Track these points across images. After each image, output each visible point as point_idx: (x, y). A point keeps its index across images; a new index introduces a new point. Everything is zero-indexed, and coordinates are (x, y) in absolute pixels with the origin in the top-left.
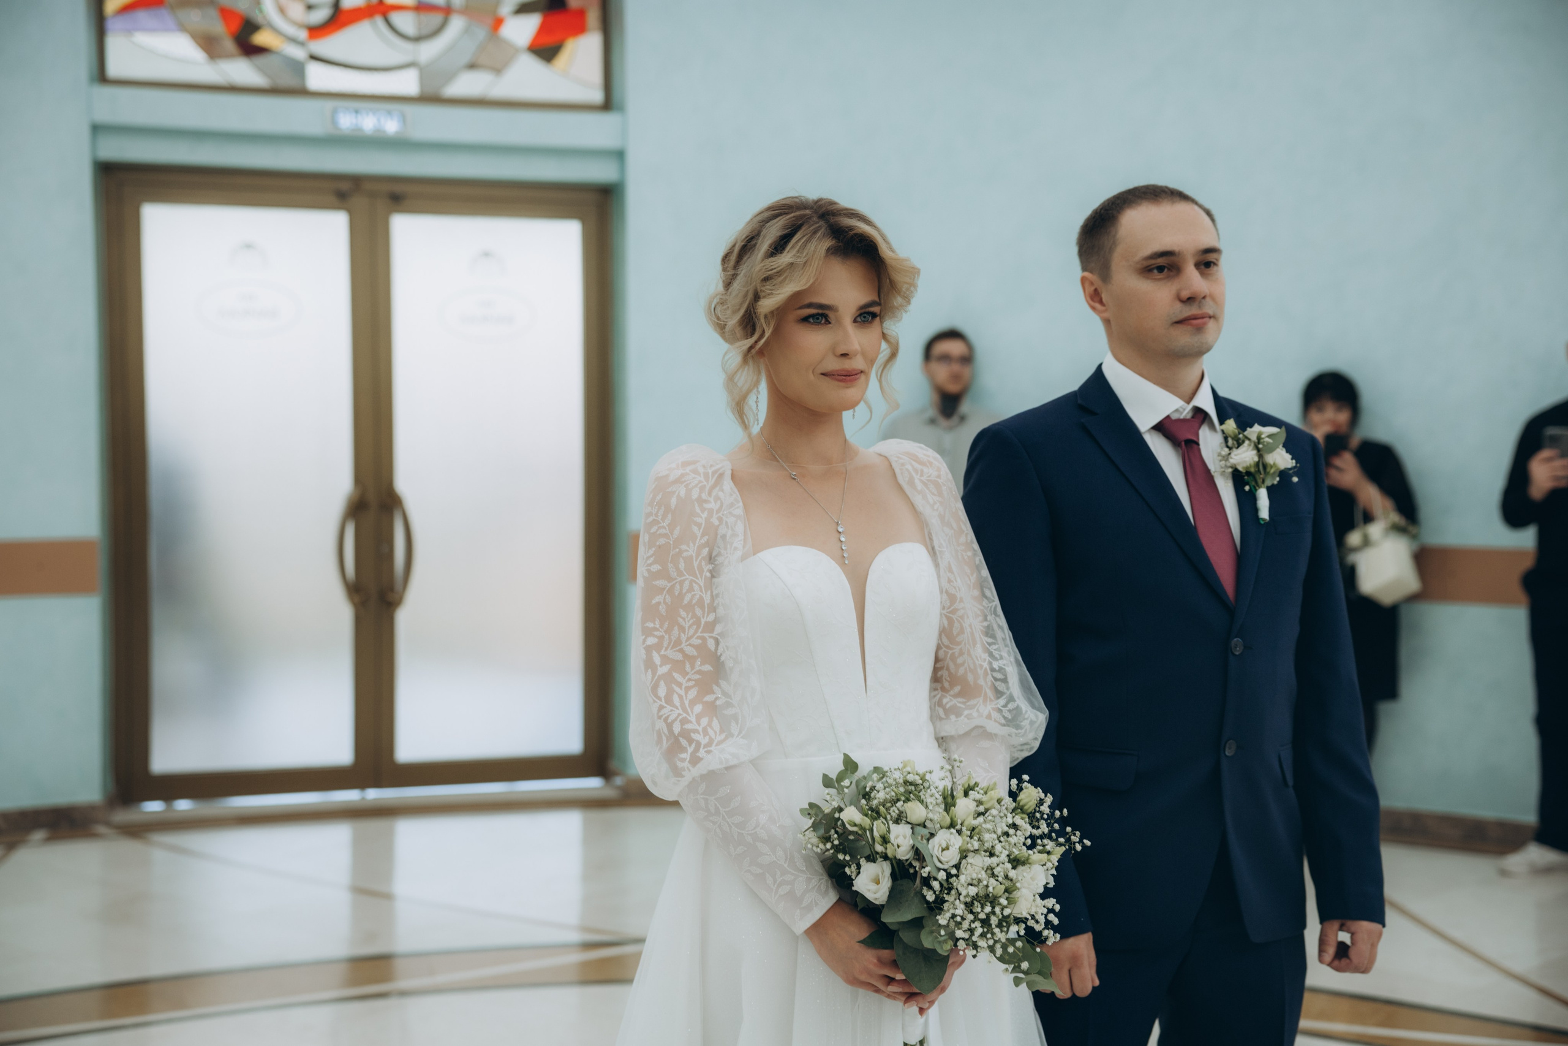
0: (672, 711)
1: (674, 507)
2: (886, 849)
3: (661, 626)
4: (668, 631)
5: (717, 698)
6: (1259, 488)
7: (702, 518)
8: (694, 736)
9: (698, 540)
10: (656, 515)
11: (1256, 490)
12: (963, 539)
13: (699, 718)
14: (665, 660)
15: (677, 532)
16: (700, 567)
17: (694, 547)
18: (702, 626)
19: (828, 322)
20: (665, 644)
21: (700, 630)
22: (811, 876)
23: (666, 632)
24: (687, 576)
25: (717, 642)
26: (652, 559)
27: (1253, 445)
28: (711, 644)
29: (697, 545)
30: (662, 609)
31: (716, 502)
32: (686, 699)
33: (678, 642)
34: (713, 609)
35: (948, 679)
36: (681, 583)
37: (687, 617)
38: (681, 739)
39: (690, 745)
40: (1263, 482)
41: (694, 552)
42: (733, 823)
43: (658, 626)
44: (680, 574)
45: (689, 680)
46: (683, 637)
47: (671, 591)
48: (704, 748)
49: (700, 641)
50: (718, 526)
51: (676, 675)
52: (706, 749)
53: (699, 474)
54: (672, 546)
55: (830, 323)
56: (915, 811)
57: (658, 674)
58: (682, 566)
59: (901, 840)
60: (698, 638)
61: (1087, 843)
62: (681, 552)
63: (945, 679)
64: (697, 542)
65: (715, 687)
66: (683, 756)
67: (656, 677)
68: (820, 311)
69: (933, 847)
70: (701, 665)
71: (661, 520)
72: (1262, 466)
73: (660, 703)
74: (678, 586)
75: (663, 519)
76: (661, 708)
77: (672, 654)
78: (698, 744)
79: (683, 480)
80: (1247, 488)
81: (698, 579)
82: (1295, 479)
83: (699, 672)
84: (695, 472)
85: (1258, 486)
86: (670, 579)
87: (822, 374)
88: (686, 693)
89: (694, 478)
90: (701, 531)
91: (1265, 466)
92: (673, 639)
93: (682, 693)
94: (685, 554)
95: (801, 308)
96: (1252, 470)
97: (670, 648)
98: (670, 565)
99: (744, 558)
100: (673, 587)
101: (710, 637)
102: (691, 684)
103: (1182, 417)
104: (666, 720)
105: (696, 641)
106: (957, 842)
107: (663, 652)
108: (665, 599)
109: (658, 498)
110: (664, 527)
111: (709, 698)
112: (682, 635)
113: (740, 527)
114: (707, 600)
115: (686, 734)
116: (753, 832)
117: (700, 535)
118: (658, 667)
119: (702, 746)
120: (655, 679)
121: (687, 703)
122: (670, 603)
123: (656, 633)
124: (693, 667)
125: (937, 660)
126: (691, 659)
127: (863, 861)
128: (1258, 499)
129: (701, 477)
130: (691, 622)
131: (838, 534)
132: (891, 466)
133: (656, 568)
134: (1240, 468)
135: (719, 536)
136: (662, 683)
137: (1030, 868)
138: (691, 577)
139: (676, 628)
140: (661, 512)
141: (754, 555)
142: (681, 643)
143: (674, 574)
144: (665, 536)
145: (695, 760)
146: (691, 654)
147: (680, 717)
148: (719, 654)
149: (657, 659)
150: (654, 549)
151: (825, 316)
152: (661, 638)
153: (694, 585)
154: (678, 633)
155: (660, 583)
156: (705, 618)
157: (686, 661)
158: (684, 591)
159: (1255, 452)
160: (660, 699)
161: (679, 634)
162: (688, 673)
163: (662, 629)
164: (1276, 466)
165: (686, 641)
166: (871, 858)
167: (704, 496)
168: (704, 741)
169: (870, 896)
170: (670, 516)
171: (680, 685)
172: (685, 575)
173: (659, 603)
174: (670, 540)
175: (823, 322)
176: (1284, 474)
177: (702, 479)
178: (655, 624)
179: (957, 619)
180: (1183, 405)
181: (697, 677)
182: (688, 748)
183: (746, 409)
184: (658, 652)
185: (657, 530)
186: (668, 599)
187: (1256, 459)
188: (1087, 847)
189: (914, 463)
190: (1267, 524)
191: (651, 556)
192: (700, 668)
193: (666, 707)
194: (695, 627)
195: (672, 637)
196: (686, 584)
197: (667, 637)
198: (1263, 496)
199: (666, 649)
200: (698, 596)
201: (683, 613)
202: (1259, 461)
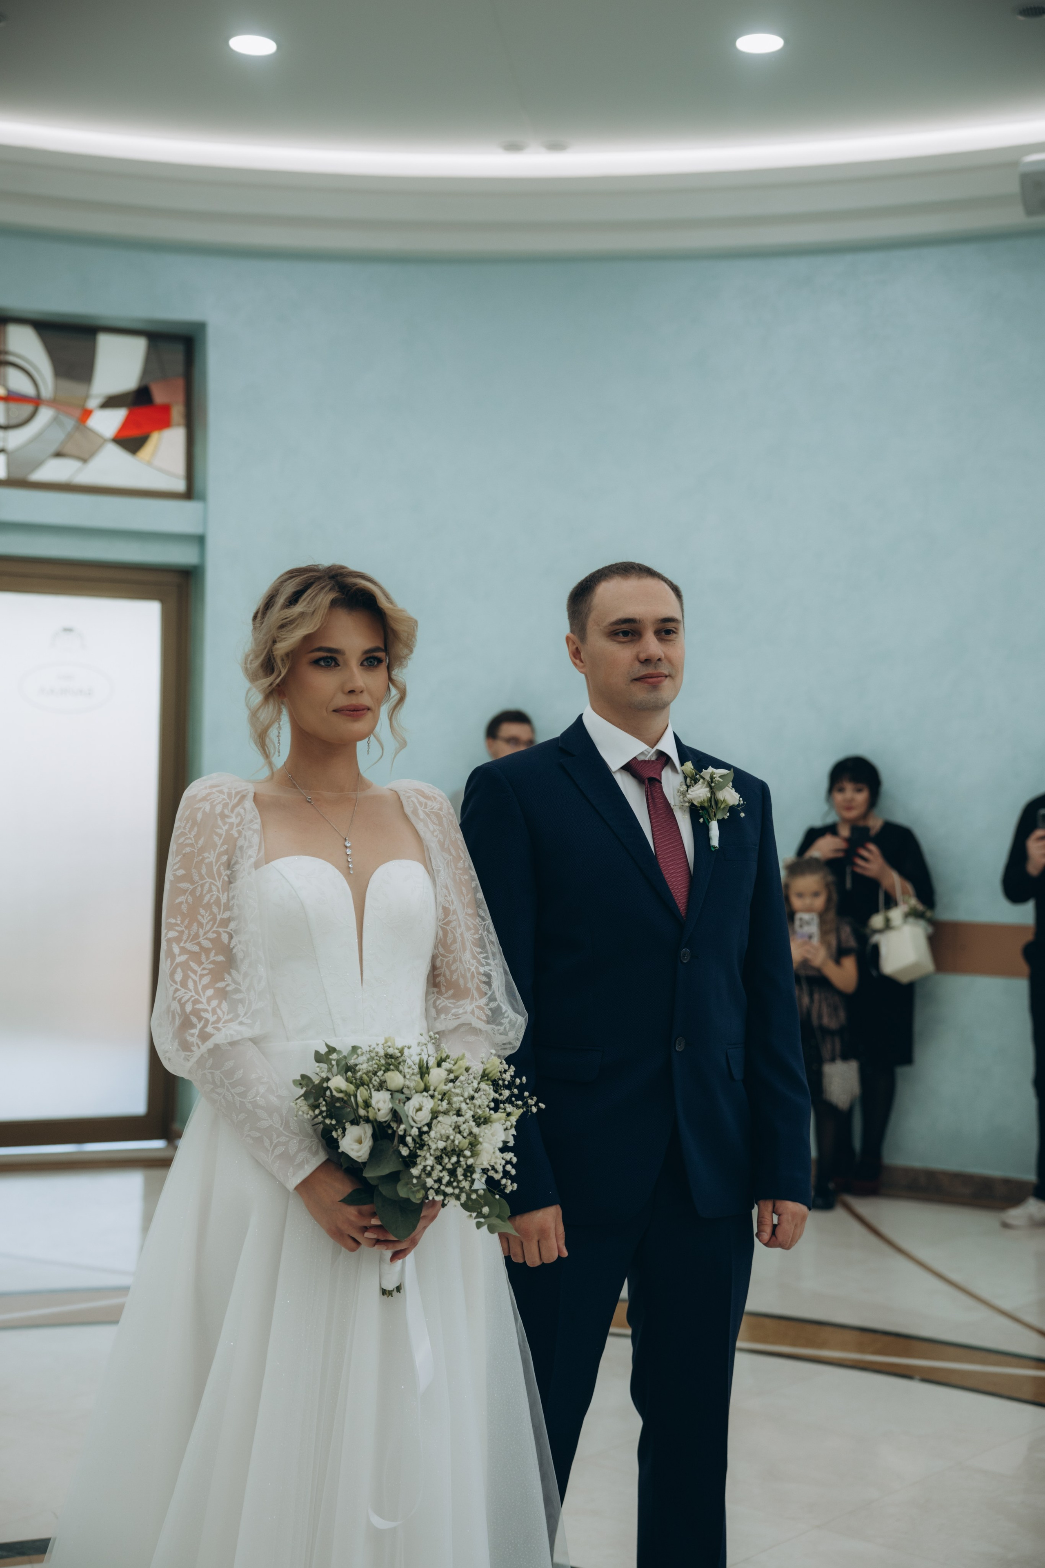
0: (186, 993)
1: (199, 820)
2: (368, 1112)
3: (182, 922)
4: (188, 927)
5: (228, 985)
6: (711, 821)
7: (223, 830)
8: (204, 1015)
9: (218, 848)
10: (184, 828)
11: (709, 822)
12: (460, 864)
13: (209, 1000)
14: (183, 950)
15: (201, 842)
16: (218, 870)
17: (214, 854)
18: (218, 922)
19: (337, 665)
20: (185, 938)
21: (216, 926)
22: (304, 1138)
23: (186, 927)
24: (208, 880)
25: (231, 937)
26: (177, 866)
27: (706, 783)
28: (225, 938)
29: (217, 852)
30: (184, 908)
31: (236, 817)
32: (200, 984)
33: (197, 936)
34: (228, 907)
35: (445, 984)
36: (202, 886)
37: (205, 915)
38: (192, 1017)
39: (199, 1022)
40: (715, 815)
41: (214, 858)
42: (235, 1093)
43: (179, 922)
44: (202, 877)
45: (204, 969)
46: (201, 932)
47: (193, 892)
48: (212, 1025)
49: (215, 935)
50: (238, 838)
51: (192, 964)
52: (213, 1026)
53: (223, 793)
54: (196, 854)
55: (339, 665)
56: (395, 1079)
57: (175, 962)
58: (204, 871)
59: (381, 1103)
60: (214, 932)
61: (542, 1106)
62: (204, 859)
63: (442, 984)
64: (217, 850)
65: (227, 976)
66: (193, 1031)
67: (174, 965)
68: (329, 655)
69: (410, 1108)
70: (214, 956)
71: (188, 832)
72: (714, 801)
73: (175, 986)
74: (199, 889)
75: (190, 832)
76: (177, 990)
77: (189, 946)
78: (207, 1021)
79: (209, 798)
80: (701, 820)
81: (216, 881)
82: (743, 815)
83: (213, 962)
84: (221, 792)
86: (192, 882)
87: (334, 711)
88: (200, 979)
89: (219, 796)
90: (221, 840)
91: (717, 802)
92: (192, 933)
93: (197, 979)
94: (207, 861)
95: (313, 651)
96: (706, 805)
97: (189, 941)
98: (193, 870)
99: (257, 865)
100: (195, 889)
101: (225, 932)
102: (205, 972)
103: (647, 759)
104: (179, 1001)
105: (211, 935)
106: (428, 1104)
107: (182, 945)
108: (187, 899)
109: (187, 813)
110: (190, 838)
111: (220, 985)
112: (200, 930)
113: (256, 839)
114: (224, 899)
115: (196, 1013)
116: (253, 1100)
117: (220, 844)
118: (177, 956)
119: (210, 1023)
120: (173, 967)
121: (200, 987)
122: (191, 903)
123: (177, 928)
124: (208, 958)
125: (434, 968)
126: (207, 951)
127: (348, 1125)
128: (710, 829)
130: (209, 918)
131: (345, 848)
132: (400, 799)
133: (181, 872)
134: (696, 803)
135: (237, 847)
136: (179, 970)
137: (491, 1126)
138: (211, 880)
139: (195, 924)
140: (188, 826)
141: (267, 863)
142: (199, 937)
143: (196, 878)
144: (191, 845)
145: (204, 1036)
146: (207, 947)
147: (193, 999)
148: (231, 947)
149: (176, 949)
150: (180, 857)
151: (334, 659)
152: (182, 932)
153: (213, 886)
154: (197, 928)
155: (184, 885)
156: (221, 915)
157: (202, 953)
158: (205, 892)
159: (708, 789)
160: (176, 983)
161: (198, 930)
162: (203, 963)
163: (183, 924)
164: (726, 802)
165: (204, 935)
166: (355, 1122)
167: (226, 812)
168: (212, 1019)
169: (353, 1155)
170: (196, 829)
171: (195, 972)
172: (206, 879)
173: (181, 903)
174: (195, 849)
175: (333, 664)
176: (733, 809)
177: (225, 797)
178: (177, 920)
179: (450, 929)
180: (648, 749)
181: (211, 966)
182: (198, 1025)
183: (267, 740)
184: (178, 944)
185: (184, 841)
186: (190, 899)
187: (709, 795)
188: (542, 1109)
189: (419, 797)
190: (717, 851)
191: (177, 863)
192: (214, 958)
193: (180, 990)
194: (211, 923)
195: (191, 932)
196: (207, 886)
197: (187, 932)
198: (714, 827)
199: (186, 942)
200: (215, 896)
201: (202, 911)
202: (711, 797)
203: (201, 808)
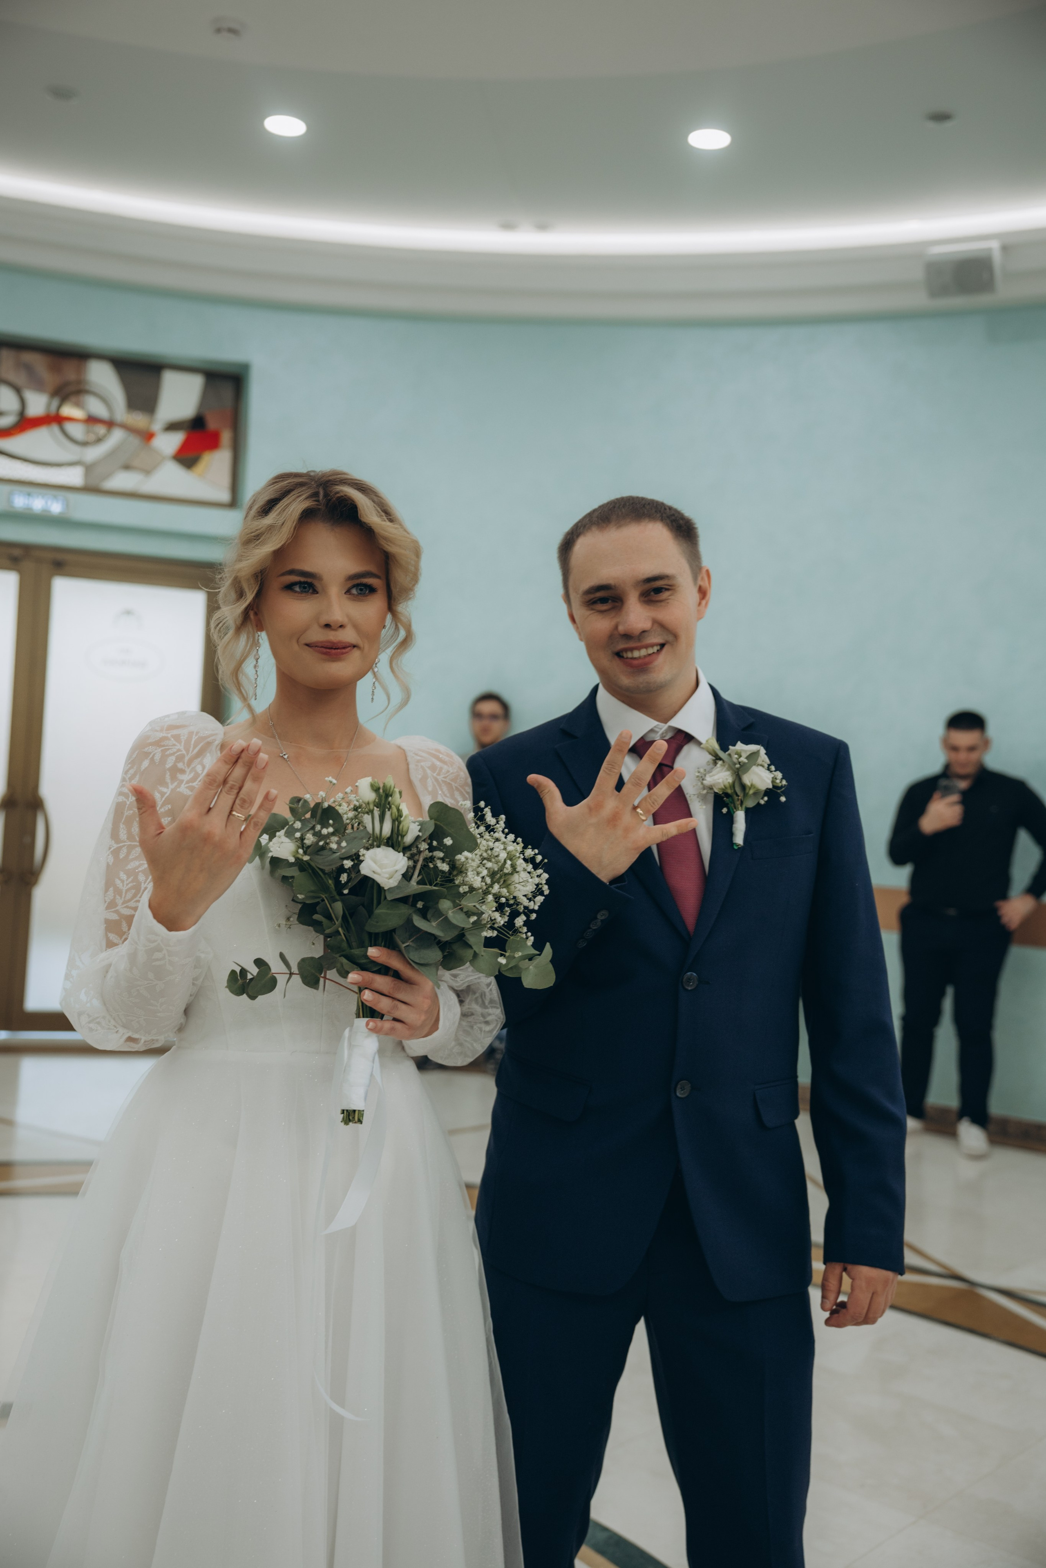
1: (143, 768)
6: (737, 811)
7: (169, 787)
11: (734, 812)
19: (315, 594)
37: (127, 881)
40: (742, 803)
46: (119, 901)
55: (317, 594)
68: (302, 579)
72: (740, 789)
79: (162, 744)
80: (725, 810)
82: (785, 799)
84: (177, 738)
85: (735, 808)
87: (307, 644)
89: (174, 745)
95: (283, 574)
96: (729, 791)
128: (734, 822)
129: (181, 746)
130: (130, 885)
132: (407, 761)
134: (719, 790)
142: (116, 905)
151: (311, 585)
154: (113, 894)
161: (115, 896)
165: (123, 903)
167: (178, 765)
174: (128, 801)
175: (310, 591)
187: (733, 779)
189: (434, 760)
194: (133, 891)
198: (740, 817)
201: (123, 876)
202: (737, 784)
203: (150, 753)
